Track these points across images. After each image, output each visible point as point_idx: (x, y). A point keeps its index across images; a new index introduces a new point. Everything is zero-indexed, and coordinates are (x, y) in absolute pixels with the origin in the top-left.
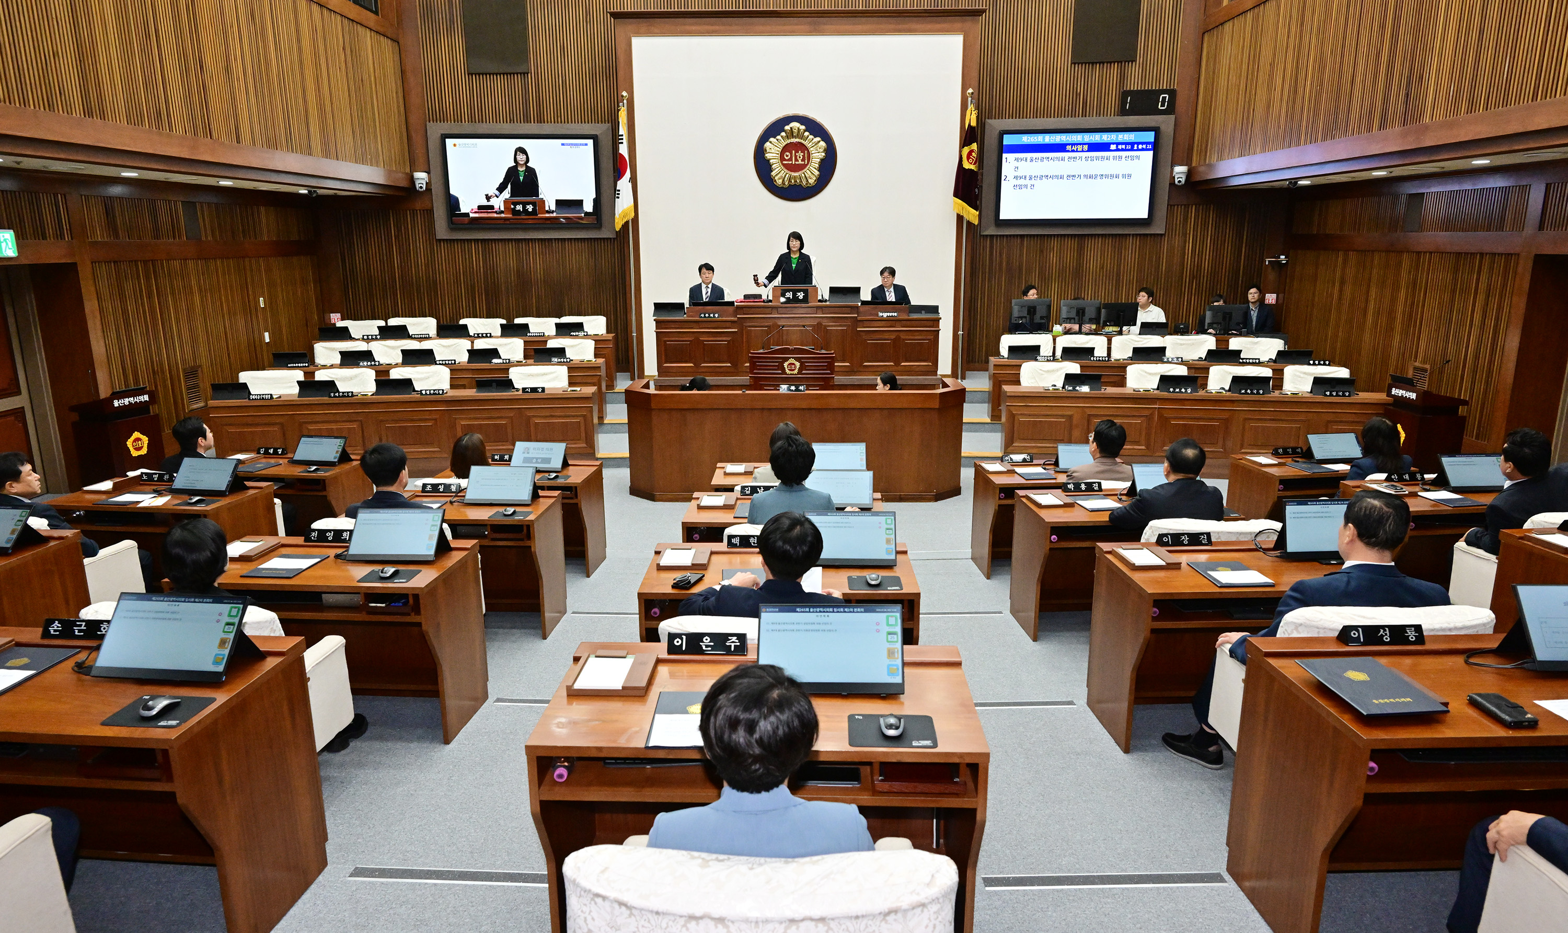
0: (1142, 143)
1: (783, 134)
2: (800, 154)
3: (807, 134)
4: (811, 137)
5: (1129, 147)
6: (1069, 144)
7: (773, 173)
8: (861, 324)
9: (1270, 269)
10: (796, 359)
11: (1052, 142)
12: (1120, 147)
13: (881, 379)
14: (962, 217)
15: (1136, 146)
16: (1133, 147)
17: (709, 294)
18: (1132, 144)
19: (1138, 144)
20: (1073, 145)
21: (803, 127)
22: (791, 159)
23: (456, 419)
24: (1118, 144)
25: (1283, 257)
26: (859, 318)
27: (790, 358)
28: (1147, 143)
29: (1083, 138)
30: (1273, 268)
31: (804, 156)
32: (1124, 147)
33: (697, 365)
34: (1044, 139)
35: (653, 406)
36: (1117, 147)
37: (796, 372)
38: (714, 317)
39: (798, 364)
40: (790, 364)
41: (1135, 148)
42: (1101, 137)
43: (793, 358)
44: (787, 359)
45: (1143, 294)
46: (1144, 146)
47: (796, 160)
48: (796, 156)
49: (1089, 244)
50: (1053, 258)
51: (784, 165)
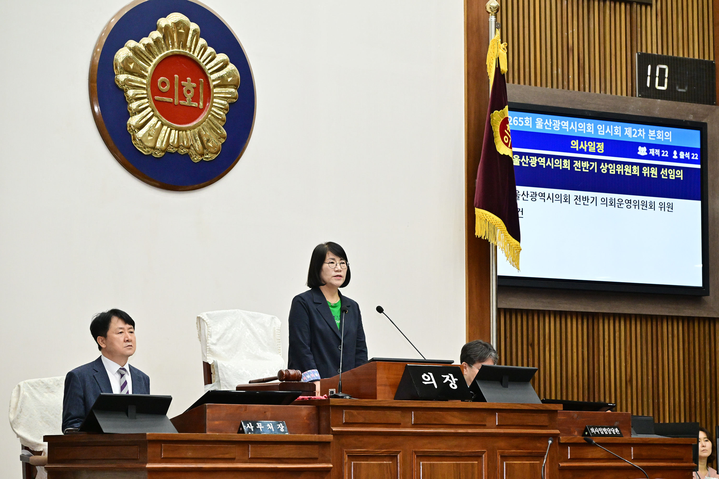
0: (685, 149)
1: (156, 34)
2: (190, 84)
3: (202, 41)
4: (210, 50)
5: (665, 154)
6: (575, 138)
7: (133, 121)
8: (563, 450)
11: (548, 130)
12: (652, 152)
15: (675, 153)
16: (671, 154)
18: (670, 149)
19: (679, 149)
20: (581, 139)
21: (194, 26)
22: (170, 93)
24: (649, 146)
26: (561, 438)
28: (691, 150)
29: (596, 130)
31: (196, 89)
32: (658, 152)
34: (534, 124)
36: (648, 151)
41: (675, 157)
42: (623, 131)
46: (688, 155)
47: (182, 97)
48: (181, 87)
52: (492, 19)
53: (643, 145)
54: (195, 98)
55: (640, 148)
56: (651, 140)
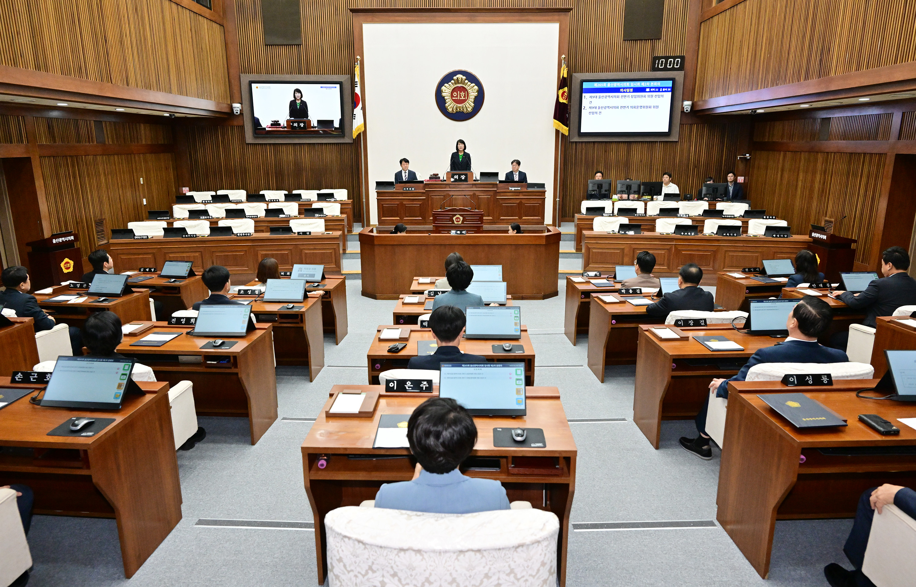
1: (453, 81)
2: (463, 93)
3: (467, 81)
4: (469, 83)
5: (657, 90)
6: (622, 88)
7: (447, 105)
8: (499, 194)
9: (740, 162)
10: (460, 215)
11: (612, 87)
12: (652, 90)
13: (511, 227)
14: (559, 131)
15: (661, 89)
16: (659, 90)
17: (407, 176)
18: (659, 88)
19: (663, 88)
20: (624, 88)
21: (464, 78)
22: (457, 96)
23: (258, 250)
24: (650, 88)
25: (748, 155)
26: (497, 191)
27: (457, 214)
28: (668, 88)
29: (630, 85)
30: (742, 162)
31: (465, 95)
32: (654, 90)
33: (401, 218)
34: (607, 85)
35: (376, 242)
36: (650, 90)
37: (460, 222)
38: (412, 190)
39: (461, 218)
40: (456, 218)
43: (458, 214)
44: (455, 215)
45: (666, 176)
46: (666, 89)
47: (460, 97)
48: (460, 95)
49: (634, 146)
50: (612, 156)
51: (453, 100)
52: (563, 61)
53: (648, 88)
54: (464, 97)
55: (647, 89)
56: (652, 86)
